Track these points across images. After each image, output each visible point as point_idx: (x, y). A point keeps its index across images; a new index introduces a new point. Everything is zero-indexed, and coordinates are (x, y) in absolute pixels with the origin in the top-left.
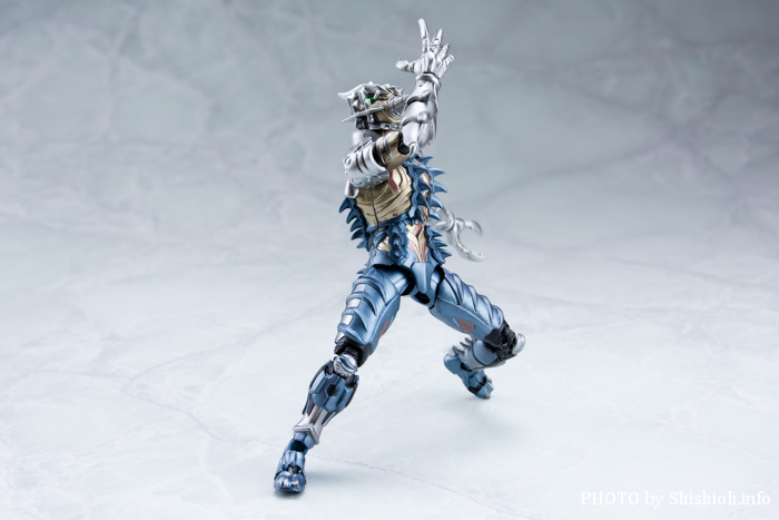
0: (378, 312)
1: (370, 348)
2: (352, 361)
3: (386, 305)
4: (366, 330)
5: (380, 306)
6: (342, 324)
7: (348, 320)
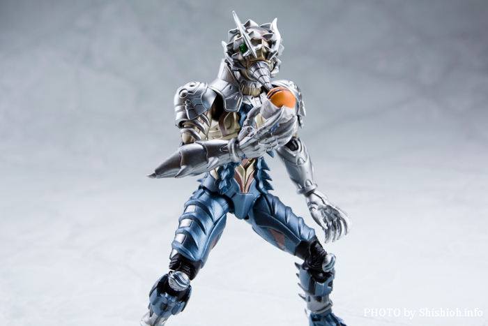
0: (208, 231)
1: (200, 263)
2: (185, 277)
3: (215, 224)
4: (197, 248)
5: (208, 225)
6: (175, 241)
7: (180, 238)
